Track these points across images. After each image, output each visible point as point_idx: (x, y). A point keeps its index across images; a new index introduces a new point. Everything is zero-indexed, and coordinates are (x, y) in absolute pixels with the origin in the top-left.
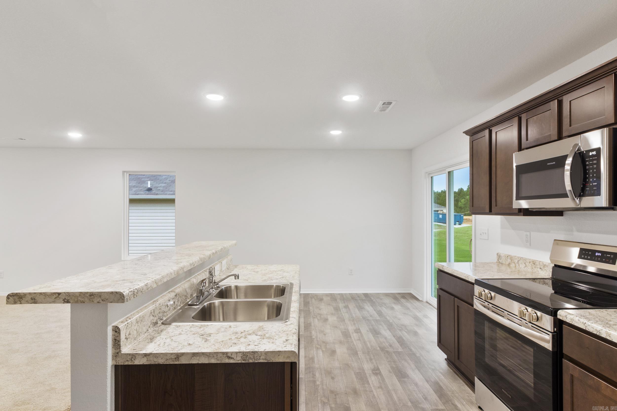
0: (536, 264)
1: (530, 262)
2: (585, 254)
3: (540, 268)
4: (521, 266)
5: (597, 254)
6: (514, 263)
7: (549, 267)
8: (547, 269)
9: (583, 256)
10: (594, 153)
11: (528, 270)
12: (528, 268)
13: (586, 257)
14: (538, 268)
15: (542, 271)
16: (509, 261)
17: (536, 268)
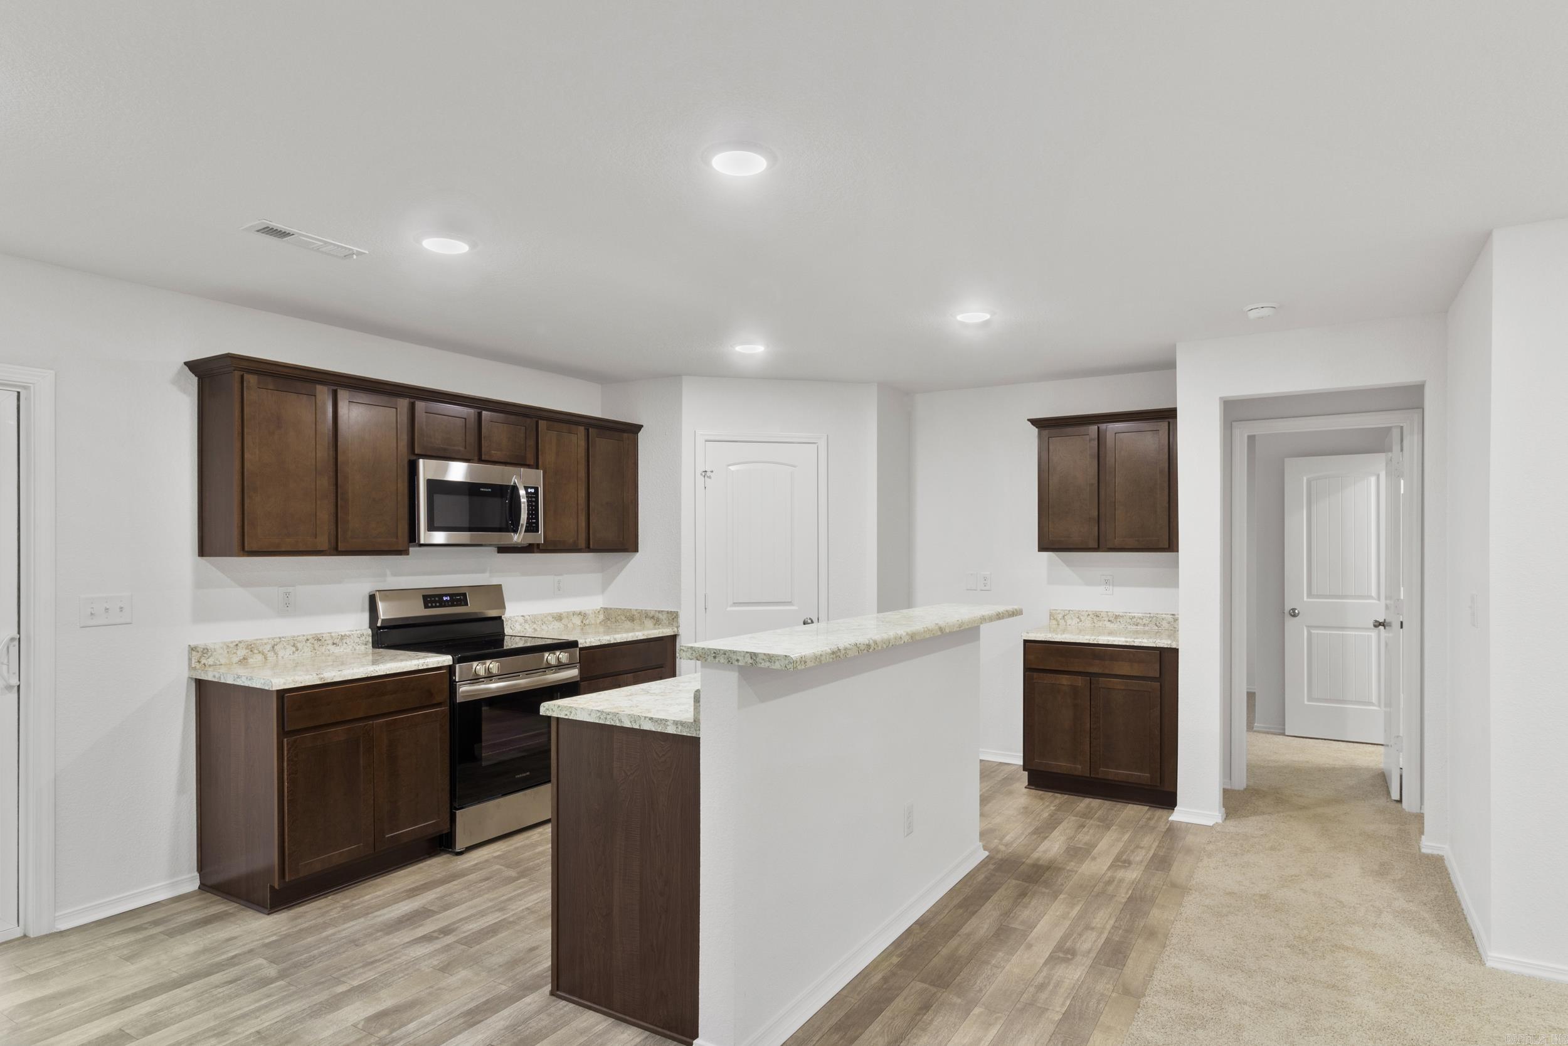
0: (323, 640)
1: (308, 640)
2: (431, 602)
3: (334, 644)
4: (281, 654)
5: (445, 599)
6: (260, 652)
7: (352, 637)
8: (348, 642)
9: (430, 605)
10: (533, 491)
11: (304, 654)
12: (304, 652)
13: (434, 605)
14: (328, 644)
15: (339, 647)
16: (242, 652)
17: (324, 647)
